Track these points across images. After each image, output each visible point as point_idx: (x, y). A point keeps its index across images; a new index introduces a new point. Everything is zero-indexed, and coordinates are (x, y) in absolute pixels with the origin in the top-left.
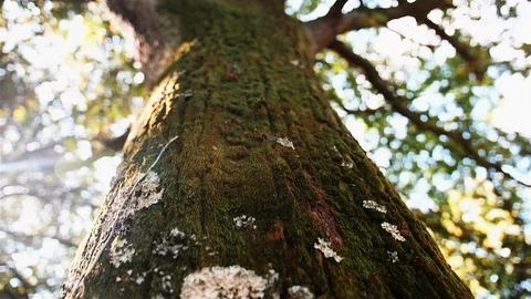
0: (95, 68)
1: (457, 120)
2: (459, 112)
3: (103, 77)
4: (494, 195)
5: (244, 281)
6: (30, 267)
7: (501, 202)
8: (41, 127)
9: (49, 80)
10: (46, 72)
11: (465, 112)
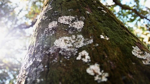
0: (29, 2)
1: (134, 6)
2: (135, 4)
3: (32, 4)
4: (146, 27)
5: (71, 18)
6: (20, 58)
7: (148, 29)
8: (17, 20)
9: (18, 7)
10: (16, 4)
11: (137, 3)
